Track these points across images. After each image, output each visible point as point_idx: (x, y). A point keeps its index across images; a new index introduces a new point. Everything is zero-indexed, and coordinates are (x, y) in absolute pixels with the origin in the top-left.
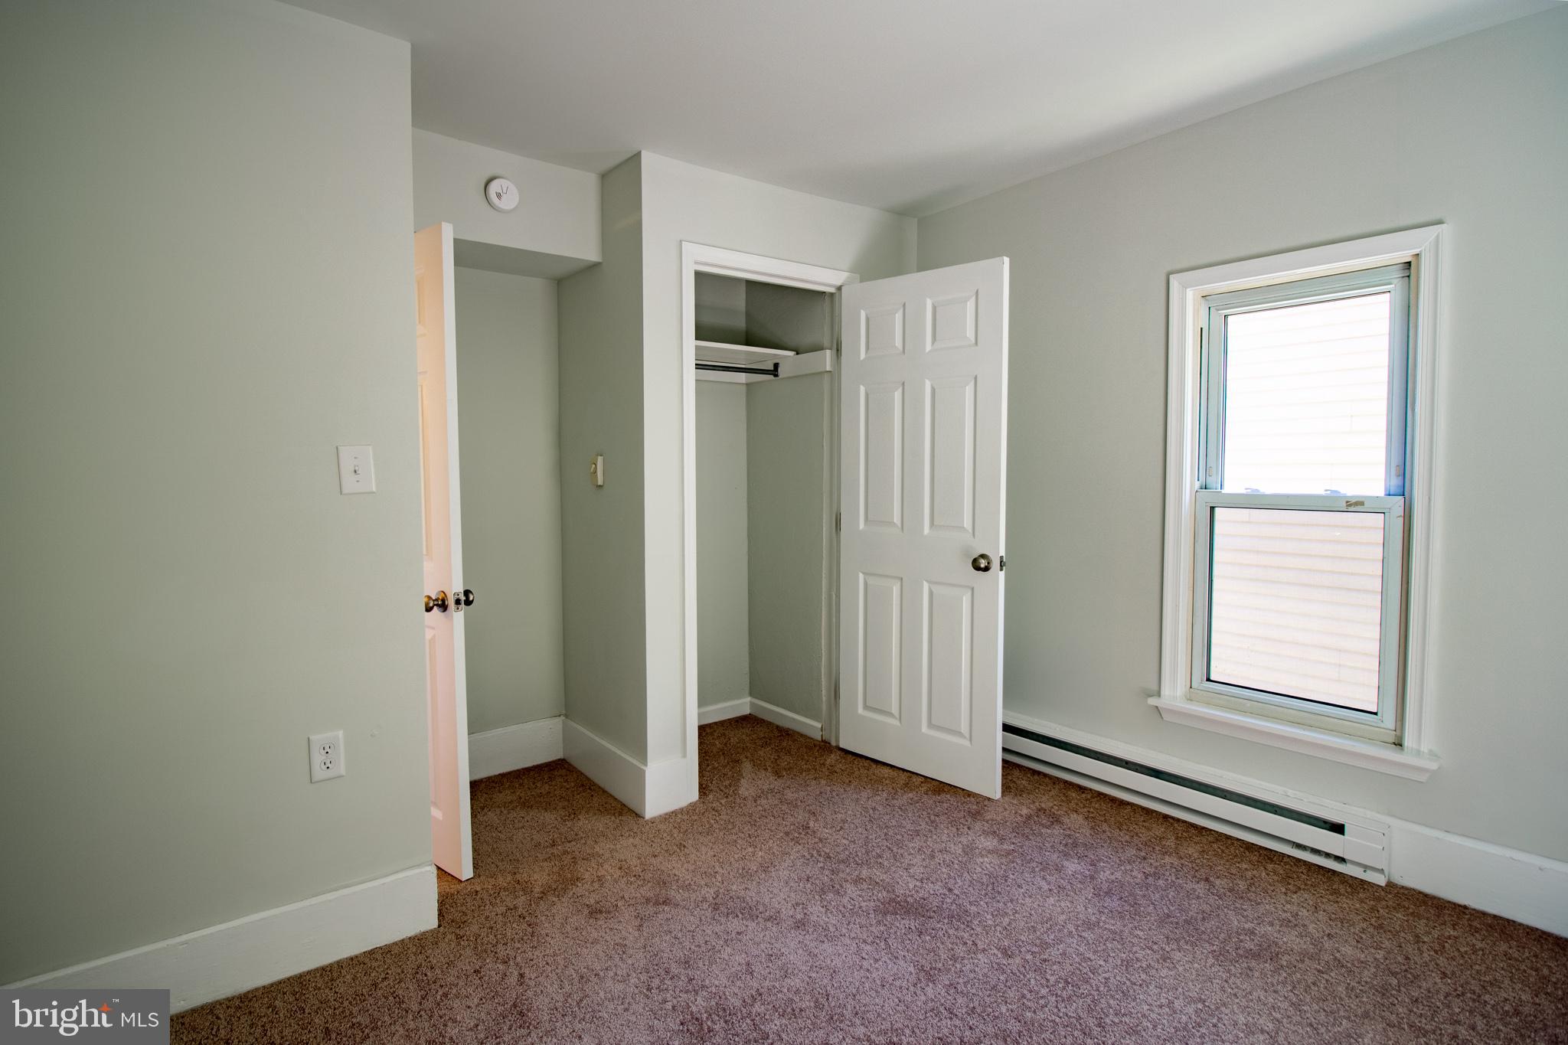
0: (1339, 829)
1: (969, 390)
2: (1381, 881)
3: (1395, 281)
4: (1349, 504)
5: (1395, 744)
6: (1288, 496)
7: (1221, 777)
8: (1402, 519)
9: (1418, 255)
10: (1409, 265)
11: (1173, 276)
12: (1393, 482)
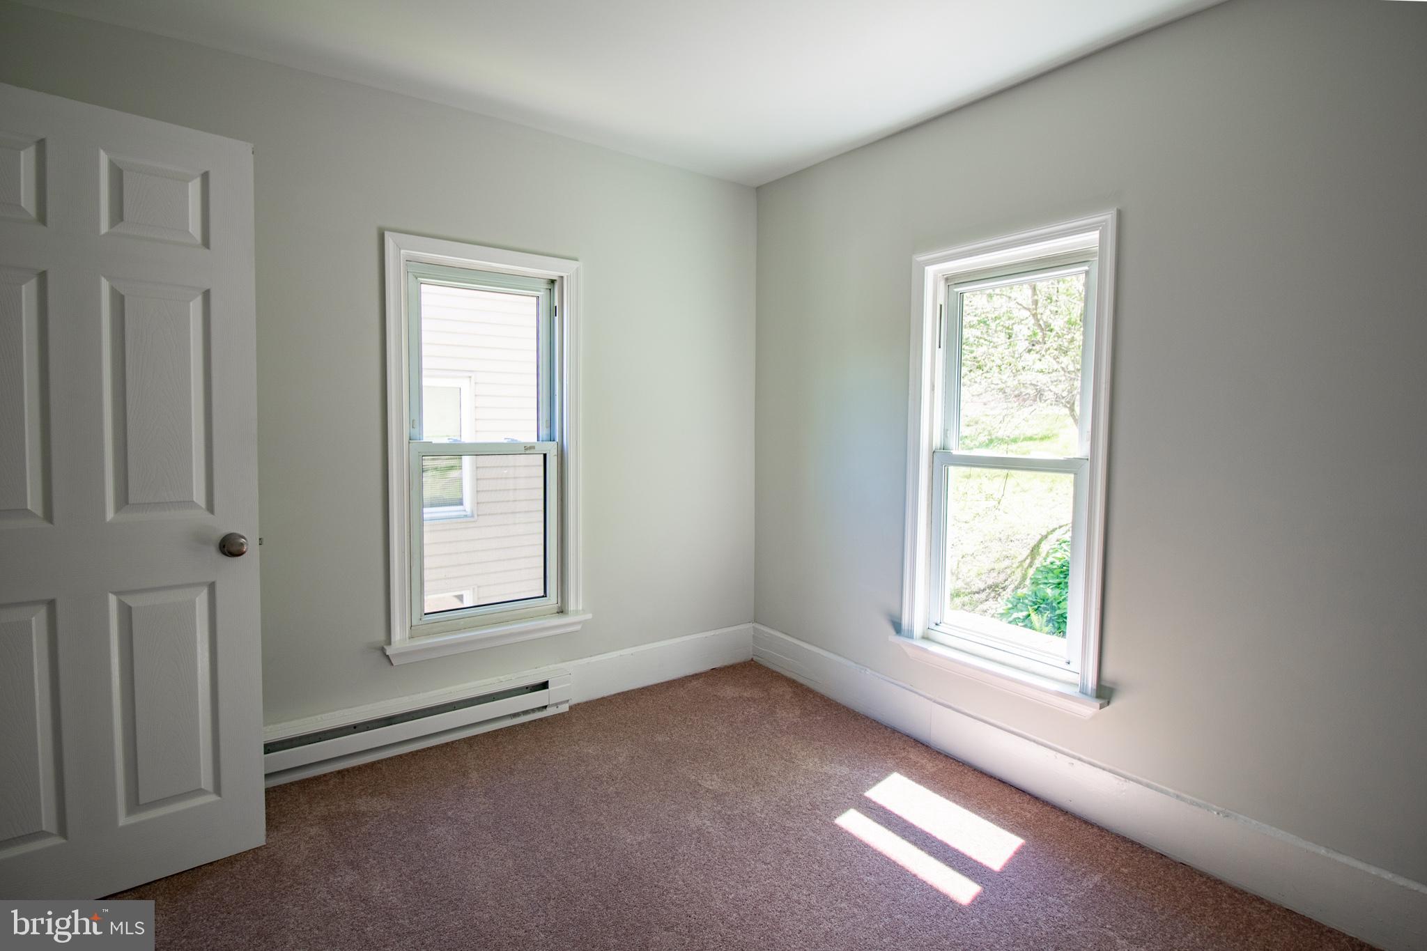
0: (544, 685)
1: (195, 307)
2: (564, 708)
3: (542, 290)
4: (526, 448)
5: (558, 613)
6: (485, 444)
7: (451, 693)
8: (556, 457)
9: (562, 277)
10: (553, 282)
11: (388, 232)
12: (544, 432)
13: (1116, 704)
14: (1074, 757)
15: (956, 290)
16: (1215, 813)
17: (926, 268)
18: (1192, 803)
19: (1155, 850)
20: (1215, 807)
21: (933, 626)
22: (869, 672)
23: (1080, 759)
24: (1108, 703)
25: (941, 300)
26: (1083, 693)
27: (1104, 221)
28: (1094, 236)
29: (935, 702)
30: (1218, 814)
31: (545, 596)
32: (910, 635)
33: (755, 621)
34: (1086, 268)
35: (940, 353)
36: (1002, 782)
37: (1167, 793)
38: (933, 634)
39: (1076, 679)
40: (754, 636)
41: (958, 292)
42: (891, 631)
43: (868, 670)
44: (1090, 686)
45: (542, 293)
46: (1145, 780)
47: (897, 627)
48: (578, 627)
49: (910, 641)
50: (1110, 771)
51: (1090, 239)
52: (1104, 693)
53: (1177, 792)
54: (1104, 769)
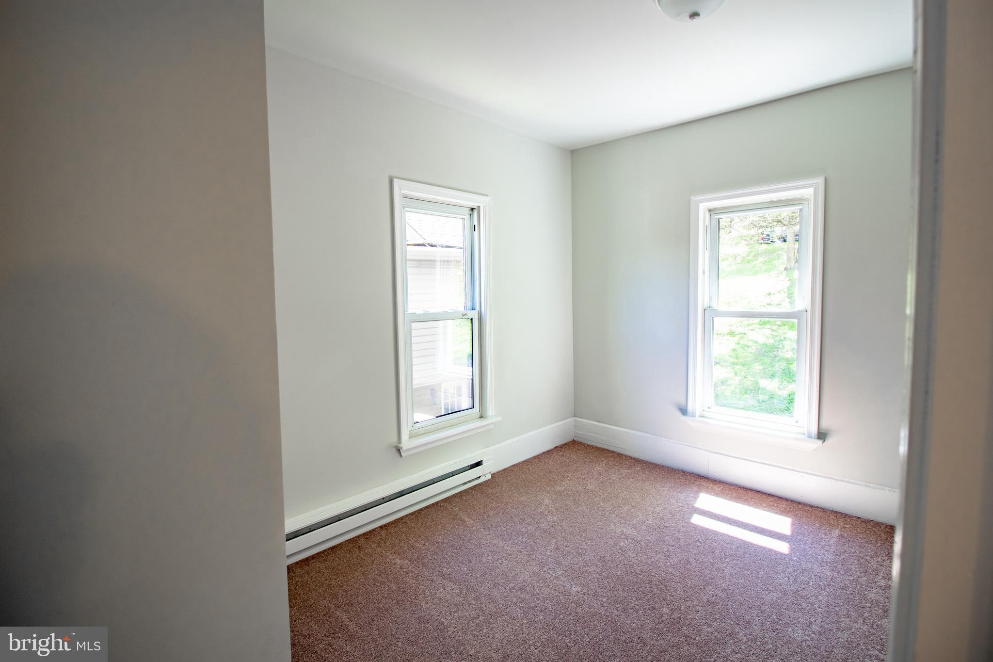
2: (489, 477)
3: (467, 215)
4: (463, 315)
5: (480, 418)
7: (431, 472)
8: (477, 320)
9: (479, 207)
10: (472, 209)
11: (396, 179)
12: (469, 305)
13: (830, 441)
14: (803, 472)
15: (716, 217)
16: (888, 491)
17: (700, 204)
18: (874, 488)
19: (853, 515)
20: (887, 488)
21: (706, 409)
22: (663, 439)
23: (807, 473)
24: (824, 441)
25: (707, 223)
26: (809, 437)
27: (817, 183)
28: (811, 191)
29: (710, 452)
30: (889, 491)
31: (473, 408)
32: (693, 415)
33: (575, 416)
34: (801, 207)
35: (707, 253)
36: (758, 492)
37: (860, 485)
38: (706, 414)
39: (805, 431)
40: (575, 425)
41: (717, 218)
42: (679, 414)
43: (662, 438)
44: (813, 433)
45: (467, 217)
46: (846, 480)
47: (684, 411)
48: (492, 426)
49: (694, 418)
50: (826, 477)
51: (809, 192)
52: (822, 436)
53: (866, 484)
54: (822, 477)
